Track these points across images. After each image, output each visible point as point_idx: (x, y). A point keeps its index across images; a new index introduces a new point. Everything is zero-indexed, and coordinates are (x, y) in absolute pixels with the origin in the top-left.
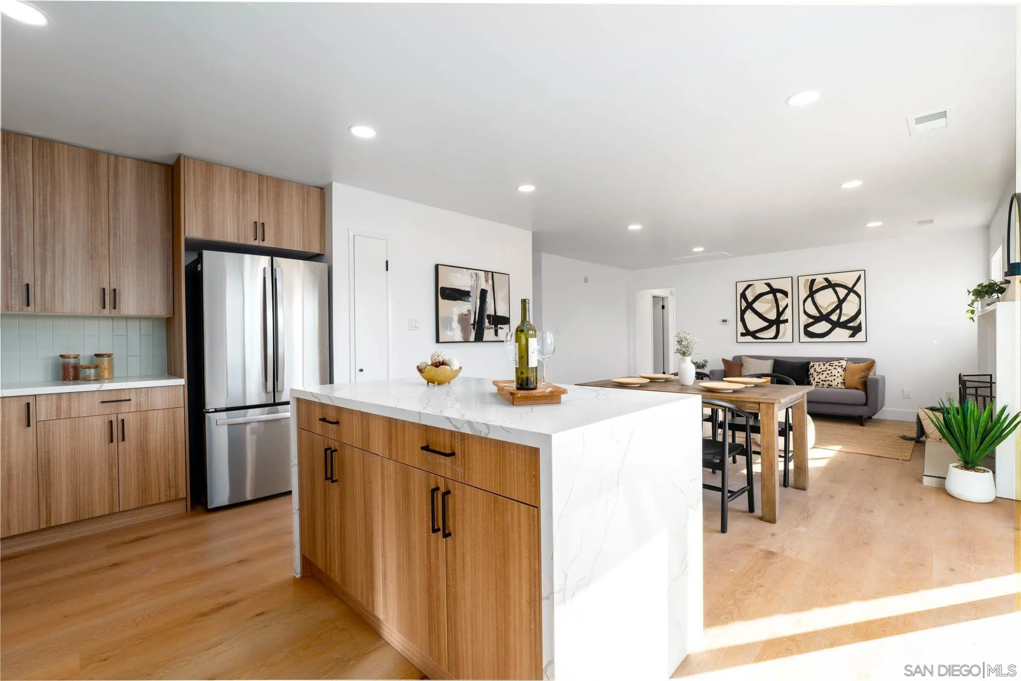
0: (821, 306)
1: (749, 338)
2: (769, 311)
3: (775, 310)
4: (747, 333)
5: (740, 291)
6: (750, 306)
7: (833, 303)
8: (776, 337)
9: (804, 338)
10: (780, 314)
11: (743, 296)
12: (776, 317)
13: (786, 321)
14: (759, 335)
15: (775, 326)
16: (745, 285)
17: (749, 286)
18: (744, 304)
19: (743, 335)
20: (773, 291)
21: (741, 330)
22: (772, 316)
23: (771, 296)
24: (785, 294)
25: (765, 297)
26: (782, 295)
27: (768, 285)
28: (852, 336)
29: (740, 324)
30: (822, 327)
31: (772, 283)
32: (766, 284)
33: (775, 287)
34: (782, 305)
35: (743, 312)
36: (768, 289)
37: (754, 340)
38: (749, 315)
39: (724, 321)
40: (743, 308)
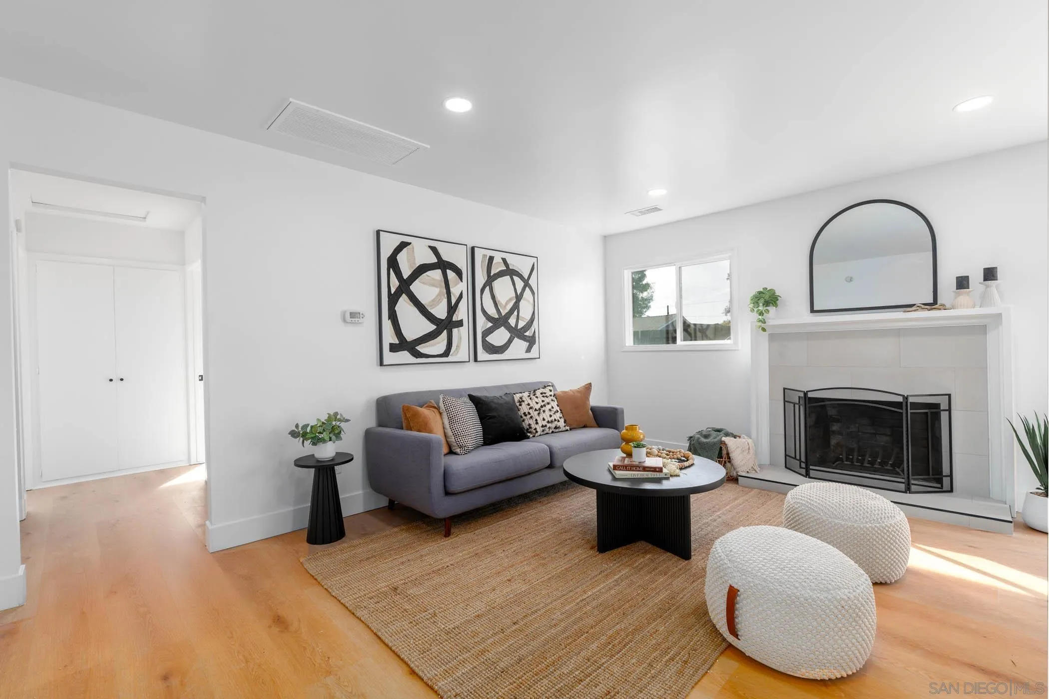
0: (499, 301)
1: (404, 356)
2: (435, 302)
3: (445, 301)
4: (403, 345)
5: (386, 254)
6: (405, 287)
7: (511, 299)
8: (446, 353)
9: (482, 355)
10: (452, 309)
11: (393, 262)
12: (446, 315)
13: (460, 324)
14: (422, 349)
15: (445, 333)
16: (396, 241)
17: (403, 245)
18: (395, 283)
19: (393, 348)
20: (443, 265)
21: (390, 337)
22: (441, 312)
23: (437, 274)
24: (459, 273)
25: (429, 273)
26: (454, 274)
27: (434, 250)
28: (529, 350)
29: (387, 324)
30: (500, 337)
31: (442, 248)
32: (430, 247)
33: (445, 258)
34: (455, 291)
35: (393, 300)
36: (434, 260)
37: (413, 360)
38: (404, 306)
39: (353, 315)
40: (393, 290)
